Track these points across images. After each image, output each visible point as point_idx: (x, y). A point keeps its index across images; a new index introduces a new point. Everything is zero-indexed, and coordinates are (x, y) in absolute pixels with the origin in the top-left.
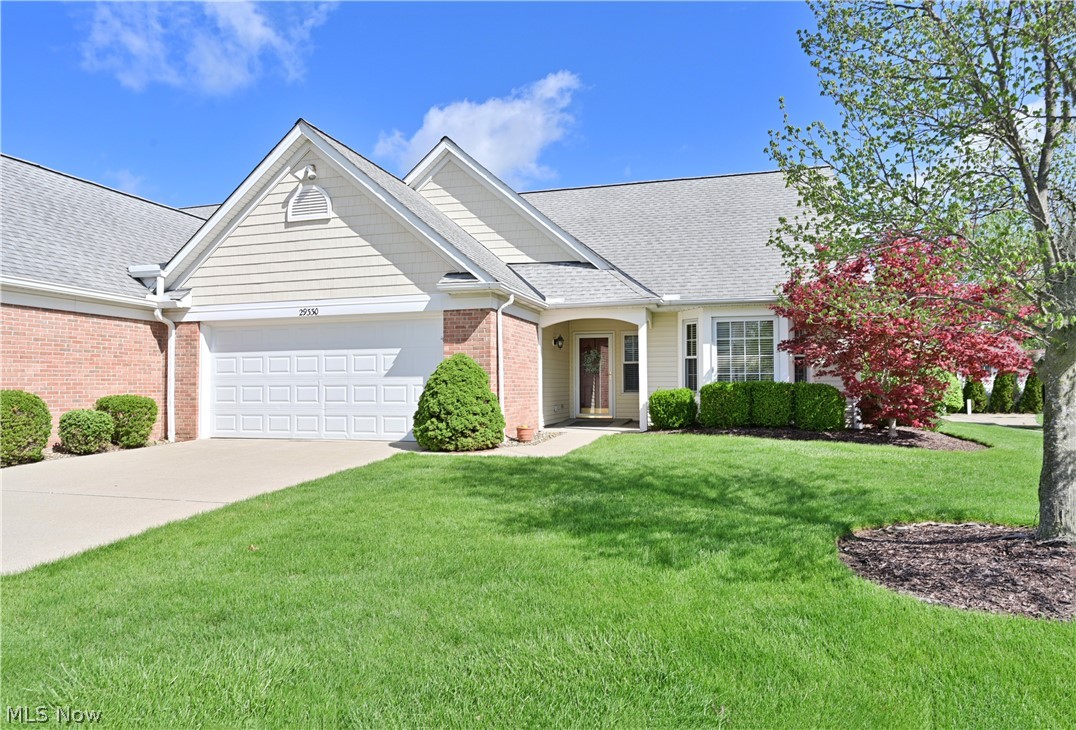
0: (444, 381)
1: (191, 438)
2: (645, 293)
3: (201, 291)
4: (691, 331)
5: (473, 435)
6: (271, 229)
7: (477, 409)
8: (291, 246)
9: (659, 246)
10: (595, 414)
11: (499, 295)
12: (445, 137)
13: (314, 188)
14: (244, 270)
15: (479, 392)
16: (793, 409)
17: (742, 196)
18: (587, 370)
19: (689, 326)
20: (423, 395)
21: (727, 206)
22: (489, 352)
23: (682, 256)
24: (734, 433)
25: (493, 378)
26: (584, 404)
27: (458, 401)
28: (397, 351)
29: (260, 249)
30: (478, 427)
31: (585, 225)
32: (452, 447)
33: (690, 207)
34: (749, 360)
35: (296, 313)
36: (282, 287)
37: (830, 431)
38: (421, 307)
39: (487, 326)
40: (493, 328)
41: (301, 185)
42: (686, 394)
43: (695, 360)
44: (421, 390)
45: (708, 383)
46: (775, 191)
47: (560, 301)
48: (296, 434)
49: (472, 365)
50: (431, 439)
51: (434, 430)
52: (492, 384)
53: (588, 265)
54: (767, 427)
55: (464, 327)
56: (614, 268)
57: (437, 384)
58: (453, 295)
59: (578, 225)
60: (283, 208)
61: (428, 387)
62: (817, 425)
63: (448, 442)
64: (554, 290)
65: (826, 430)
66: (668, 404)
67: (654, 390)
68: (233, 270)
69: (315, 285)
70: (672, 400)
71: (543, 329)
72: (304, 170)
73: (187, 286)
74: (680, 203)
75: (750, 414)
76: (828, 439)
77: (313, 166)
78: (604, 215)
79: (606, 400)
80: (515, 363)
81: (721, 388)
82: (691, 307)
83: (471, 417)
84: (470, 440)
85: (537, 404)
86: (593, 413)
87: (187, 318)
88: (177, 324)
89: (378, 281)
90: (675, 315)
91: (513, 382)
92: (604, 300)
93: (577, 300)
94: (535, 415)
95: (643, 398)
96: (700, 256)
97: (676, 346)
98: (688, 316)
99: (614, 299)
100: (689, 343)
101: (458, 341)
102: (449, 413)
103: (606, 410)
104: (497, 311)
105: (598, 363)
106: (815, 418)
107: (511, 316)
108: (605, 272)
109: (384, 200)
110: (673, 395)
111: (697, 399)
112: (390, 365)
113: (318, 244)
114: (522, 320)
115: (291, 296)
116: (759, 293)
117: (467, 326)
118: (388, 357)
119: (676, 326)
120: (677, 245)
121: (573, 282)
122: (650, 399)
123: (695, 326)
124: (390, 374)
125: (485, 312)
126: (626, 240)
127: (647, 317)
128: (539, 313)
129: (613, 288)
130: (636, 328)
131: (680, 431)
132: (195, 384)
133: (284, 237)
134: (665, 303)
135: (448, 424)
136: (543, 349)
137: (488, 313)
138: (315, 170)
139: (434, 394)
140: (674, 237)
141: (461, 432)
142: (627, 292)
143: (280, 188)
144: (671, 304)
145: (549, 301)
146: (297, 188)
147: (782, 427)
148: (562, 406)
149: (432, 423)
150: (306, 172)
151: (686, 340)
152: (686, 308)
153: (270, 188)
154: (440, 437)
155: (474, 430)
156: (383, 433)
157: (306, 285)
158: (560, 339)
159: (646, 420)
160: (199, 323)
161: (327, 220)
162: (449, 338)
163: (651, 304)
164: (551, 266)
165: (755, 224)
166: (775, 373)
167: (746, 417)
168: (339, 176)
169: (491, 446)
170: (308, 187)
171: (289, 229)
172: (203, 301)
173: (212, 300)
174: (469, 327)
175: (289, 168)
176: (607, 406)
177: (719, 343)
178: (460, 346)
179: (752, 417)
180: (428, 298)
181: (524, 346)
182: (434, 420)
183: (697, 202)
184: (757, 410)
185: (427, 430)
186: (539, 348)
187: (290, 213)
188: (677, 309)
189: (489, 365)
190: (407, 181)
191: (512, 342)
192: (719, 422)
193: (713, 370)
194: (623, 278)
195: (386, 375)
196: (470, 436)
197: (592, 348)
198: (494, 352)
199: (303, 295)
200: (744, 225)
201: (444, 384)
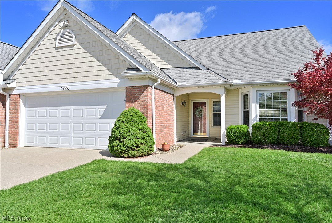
0: (123, 121)
1: (15, 147)
2: (224, 80)
3: (20, 80)
4: (246, 98)
5: (137, 149)
6: (49, 50)
7: (139, 136)
8: (58, 58)
9: (229, 60)
10: (200, 135)
11: (152, 79)
12: (133, 14)
13: (68, 31)
14: (38, 70)
15: (141, 127)
16: (301, 135)
17: (266, 39)
18: (197, 116)
19: (244, 96)
20: (113, 129)
21: (259, 43)
22: (147, 107)
23: (240, 64)
24: (270, 147)
25: (149, 120)
26: (195, 131)
27: (129, 132)
28: (105, 106)
29: (44, 60)
30: (140, 145)
31: (196, 53)
32: (126, 155)
33: (242, 44)
34: (275, 111)
35: (60, 89)
36: (53, 77)
37: (321, 147)
38: (115, 85)
39: (146, 94)
40: (149, 95)
41: (62, 29)
42: (244, 128)
43: (248, 111)
44: (112, 126)
45: (255, 122)
46: (281, 36)
47: (184, 84)
48: (60, 145)
49: (138, 113)
50: (115, 151)
51: (117, 146)
52: (149, 123)
53: (197, 68)
54: (287, 145)
55: (135, 95)
56: (209, 69)
57: (119, 123)
58: (130, 79)
59: (192, 53)
60: (55, 41)
61: (116, 125)
62: (315, 144)
63: (124, 153)
64: (181, 79)
65: (319, 146)
66: (236, 133)
67: (228, 126)
68: (33, 70)
69: (68, 76)
70: (238, 131)
71: (176, 97)
72: (63, 22)
73: (14, 78)
74: (237, 43)
75: (278, 138)
76: (322, 152)
77: (68, 21)
78: (204, 49)
79: (205, 129)
80: (162, 112)
81: (263, 125)
82: (246, 86)
83: (136, 140)
84: (135, 152)
85: (173, 131)
86: (199, 135)
87: (14, 92)
88: (10, 95)
89: (96, 73)
90: (238, 90)
91: (161, 121)
92: (204, 83)
93: (191, 83)
94: (172, 136)
95: (223, 129)
96: (249, 64)
97: (238, 105)
98: (244, 91)
99: (209, 82)
100: (244, 103)
101: (133, 102)
102: (124, 138)
103: (205, 133)
104: (152, 87)
105: (201, 113)
106: (314, 140)
107: (160, 90)
108: (205, 71)
109: (98, 34)
110: (238, 128)
111: (250, 130)
112: (102, 114)
113: (69, 57)
114: (165, 92)
115: (57, 81)
116: (281, 79)
117: (137, 94)
118: (101, 109)
119: (238, 95)
120: (238, 60)
121: (190, 75)
122: (227, 130)
123: (248, 95)
124: (102, 117)
125: (145, 87)
126: (214, 58)
127: (225, 91)
128: (174, 89)
129: (209, 77)
130: (219, 96)
131: (242, 146)
132: (17, 122)
133: (55, 54)
134: (233, 84)
135: (124, 143)
136: (176, 106)
137: (147, 88)
138: (68, 22)
139: (118, 128)
140: (236, 56)
141: (131, 148)
142: (215, 80)
143: (54, 32)
144: (237, 84)
145: (178, 83)
146: (61, 31)
147: (295, 144)
148: (185, 132)
149: (116, 143)
150: (64, 23)
151: (243, 102)
152: (243, 87)
153: (49, 32)
154: (120, 150)
155: (138, 147)
156: (98, 146)
157: (64, 76)
158: (184, 102)
159: (224, 139)
160: (19, 94)
161: (73, 45)
162: (128, 100)
163: (227, 84)
164: (180, 69)
165: (274, 50)
166: (288, 118)
167: (276, 139)
168: (79, 24)
169: (147, 154)
170: (65, 30)
171: (57, 51)
172: (21, 84)
173: (24, 84)
174: (138, 95)
175: (57, 22)
176: (205, 132)
177: (260, 103)
178: (134, 104)
179: (279, 139)
180: (118, 81)
181: (166, 104)
182: (117, 141)
183: (245, 42)
184: (282, 136)
185: (114, 146)
186: (174, 106)
187: (57, 43)
188: (239, 87)
189: (147, 113)
190: (118, 33)
191: (160, 103)
192: (262, 142)
193: (257, 116)
194: (213, 73)
195: (100, 118)
196: (135, 150)
197: (199, 106)
198: (150, 107)
199: (63, 81)
200: (268, 50)
201: (122, 123)
